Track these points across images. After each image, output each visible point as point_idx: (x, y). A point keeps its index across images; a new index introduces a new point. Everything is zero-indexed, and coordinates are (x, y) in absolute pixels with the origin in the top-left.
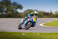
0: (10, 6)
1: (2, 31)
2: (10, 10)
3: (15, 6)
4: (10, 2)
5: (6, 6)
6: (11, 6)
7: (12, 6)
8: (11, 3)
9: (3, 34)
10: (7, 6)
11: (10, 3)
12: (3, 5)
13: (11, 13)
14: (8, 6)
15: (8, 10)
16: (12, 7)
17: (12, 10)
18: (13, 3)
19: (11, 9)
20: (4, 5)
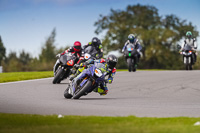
0: (153, 28)
1: (126, 115)
2: (155, 43)
3: (171, 28)
4: (154, 15)
5: (141, 27)
6: (160, 30)
7: (163, 27)
8: (159, 18)
9: (128, 124)
10: (145, 27)
11: (155, 20)
12: (131, 24)
13: (160, 51)
14: (149, 28)
15: (147, 44)
16: (161, 33)
17: (163, 43)
18: (164, 18)
19: (160, 37)
20: (135, 27)
